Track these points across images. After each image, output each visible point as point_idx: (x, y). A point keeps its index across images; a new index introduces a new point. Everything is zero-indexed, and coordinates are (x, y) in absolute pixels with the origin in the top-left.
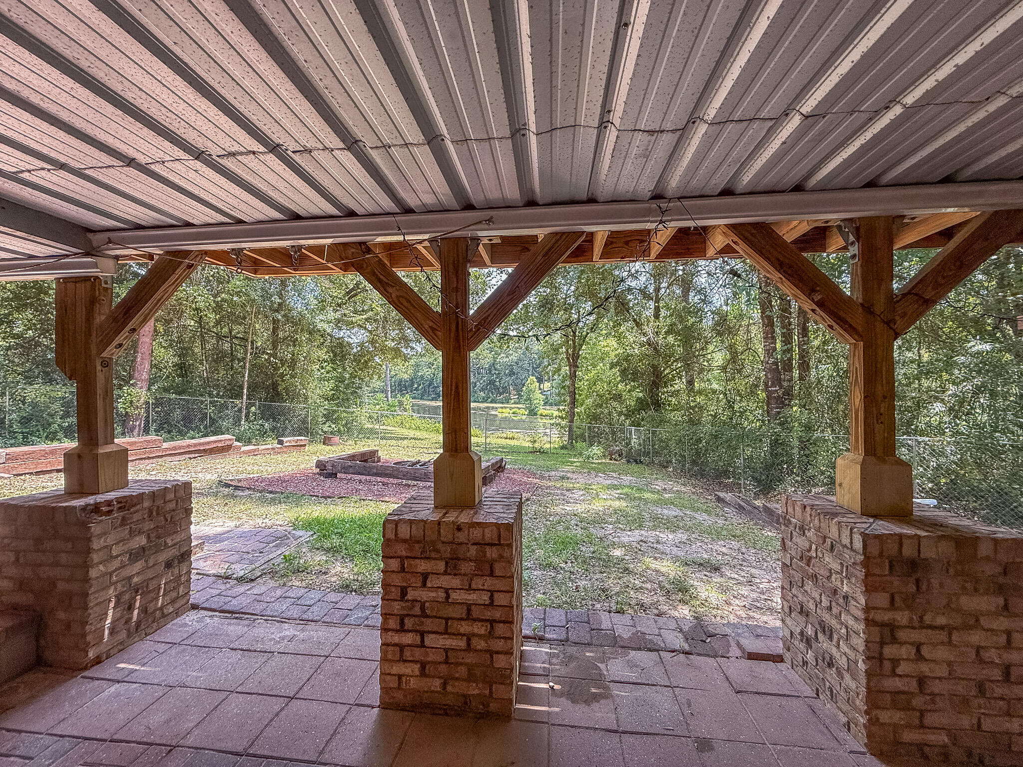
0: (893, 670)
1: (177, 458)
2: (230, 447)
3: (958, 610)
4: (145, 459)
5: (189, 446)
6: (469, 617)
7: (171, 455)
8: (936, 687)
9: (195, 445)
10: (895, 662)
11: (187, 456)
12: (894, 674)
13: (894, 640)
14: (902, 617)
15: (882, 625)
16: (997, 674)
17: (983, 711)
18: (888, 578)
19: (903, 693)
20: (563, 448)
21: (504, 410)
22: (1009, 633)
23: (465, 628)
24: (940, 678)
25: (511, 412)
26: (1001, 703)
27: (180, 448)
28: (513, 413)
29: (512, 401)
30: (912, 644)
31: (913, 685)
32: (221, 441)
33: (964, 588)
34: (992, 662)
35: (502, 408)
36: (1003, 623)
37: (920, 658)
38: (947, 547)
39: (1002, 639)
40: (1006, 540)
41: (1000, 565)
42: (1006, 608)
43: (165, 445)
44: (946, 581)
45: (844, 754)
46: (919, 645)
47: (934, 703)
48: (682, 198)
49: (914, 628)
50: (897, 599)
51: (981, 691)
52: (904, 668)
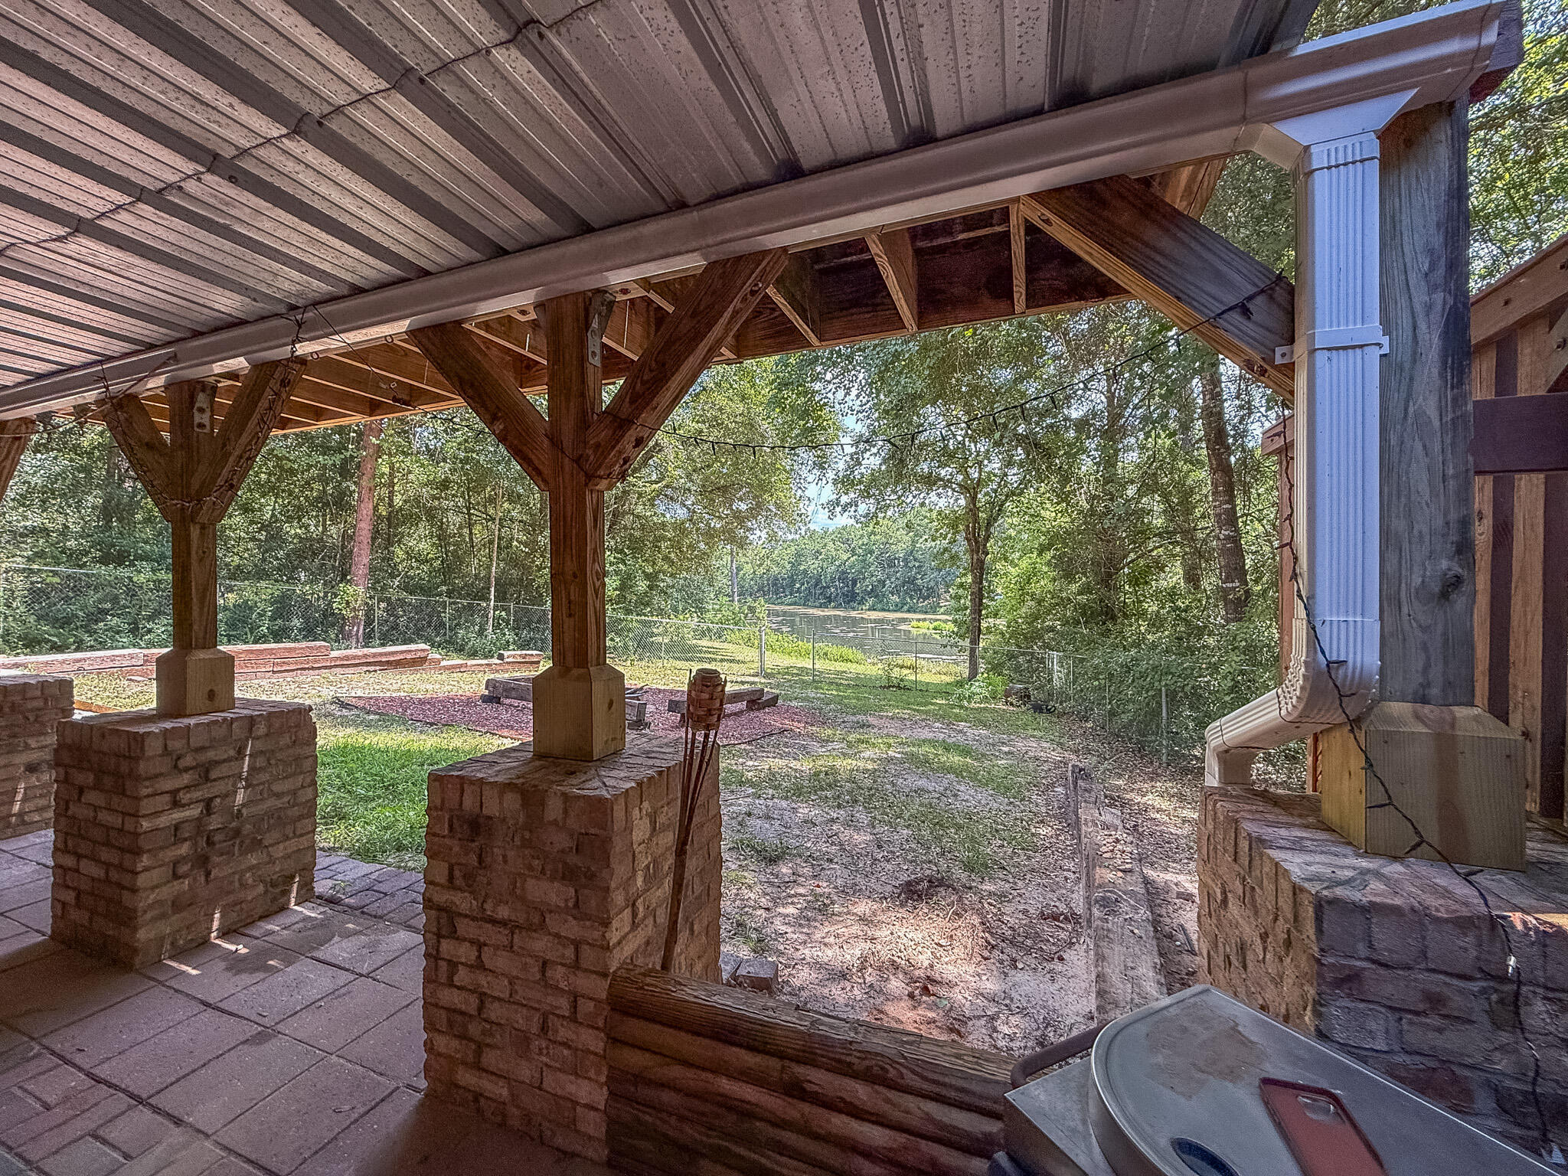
0: (450, 978)
1: (351, 670)
2: (422, 661)
3: (522, 899)
4: (308, 669)
5: (365, 656)
7: (342, 666)
8: (495, 1012)
9: (374, 655)
10: (453, 965)
11: (365, 669)
12: (451, 984)
13: (453, 934)
14: (463, 902)
15: (440, 909)
16: (563, 1004)
17: (544, 1059)
18: (447, 841)
19: (462, 1013)
21: (921, 624)
22: (577, 945)
24: (499, 999)
25: (932, 626)
26: (566, 1052)
27: (355, 657)
28: (935, 629)
29: (942, 610)
30: (472, 942)
31: (472, 1004)
32: (410, 651)
33: (531, 868)
34: (557, 988)
35: (919, 620)
36: (572, 928)
37: (479, 966)
38: (512, 801)
39: (570, 952)
40: (579, 797)
41: (572, 836)
42: (576, 905)
43: (334, 654)
44: (511, 854)
45: (393, 1085)
46: (481, 946)
47: (492, 1035)
48: (316, 304)
49: (474, 919)
50: (457, 873)
51: (544, 1029)
52: (462, 976)
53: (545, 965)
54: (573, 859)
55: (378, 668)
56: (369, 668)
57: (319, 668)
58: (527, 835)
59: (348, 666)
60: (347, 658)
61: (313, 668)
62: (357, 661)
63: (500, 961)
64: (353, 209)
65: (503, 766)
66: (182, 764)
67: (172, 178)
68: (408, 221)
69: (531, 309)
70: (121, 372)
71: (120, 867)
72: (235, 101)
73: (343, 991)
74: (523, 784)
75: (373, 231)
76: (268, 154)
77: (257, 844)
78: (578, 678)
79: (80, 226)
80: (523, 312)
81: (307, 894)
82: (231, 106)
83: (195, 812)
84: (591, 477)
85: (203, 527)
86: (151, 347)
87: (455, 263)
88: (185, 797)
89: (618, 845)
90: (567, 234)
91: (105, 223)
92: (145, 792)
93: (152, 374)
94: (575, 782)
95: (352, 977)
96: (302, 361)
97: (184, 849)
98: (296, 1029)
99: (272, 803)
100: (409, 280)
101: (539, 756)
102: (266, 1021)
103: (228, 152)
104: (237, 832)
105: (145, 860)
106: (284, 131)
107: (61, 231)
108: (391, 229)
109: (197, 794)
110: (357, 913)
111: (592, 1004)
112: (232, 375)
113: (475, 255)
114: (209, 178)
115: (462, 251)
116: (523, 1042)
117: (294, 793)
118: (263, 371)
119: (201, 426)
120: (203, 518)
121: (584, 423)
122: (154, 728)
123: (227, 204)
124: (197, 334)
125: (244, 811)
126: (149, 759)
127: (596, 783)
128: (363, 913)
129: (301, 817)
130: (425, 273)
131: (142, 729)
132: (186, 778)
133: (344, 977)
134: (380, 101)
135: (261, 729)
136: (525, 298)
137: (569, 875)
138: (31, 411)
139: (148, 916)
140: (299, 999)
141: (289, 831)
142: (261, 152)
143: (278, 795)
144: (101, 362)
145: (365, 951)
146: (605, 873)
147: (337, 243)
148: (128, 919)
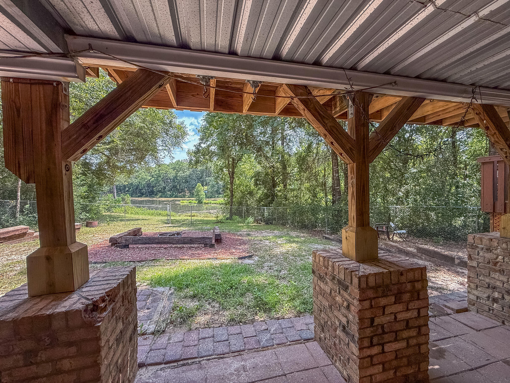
2: (24, 234)
6: (408, 327)
20: (227, 219)
21: (184, 201)
23: (405, 334)
25: (188, 202)
28: (189, 203)
29: (187, 196)
32: (18, 230)
35: (183, 200)
102: (494, 360)
140: (475, 351)
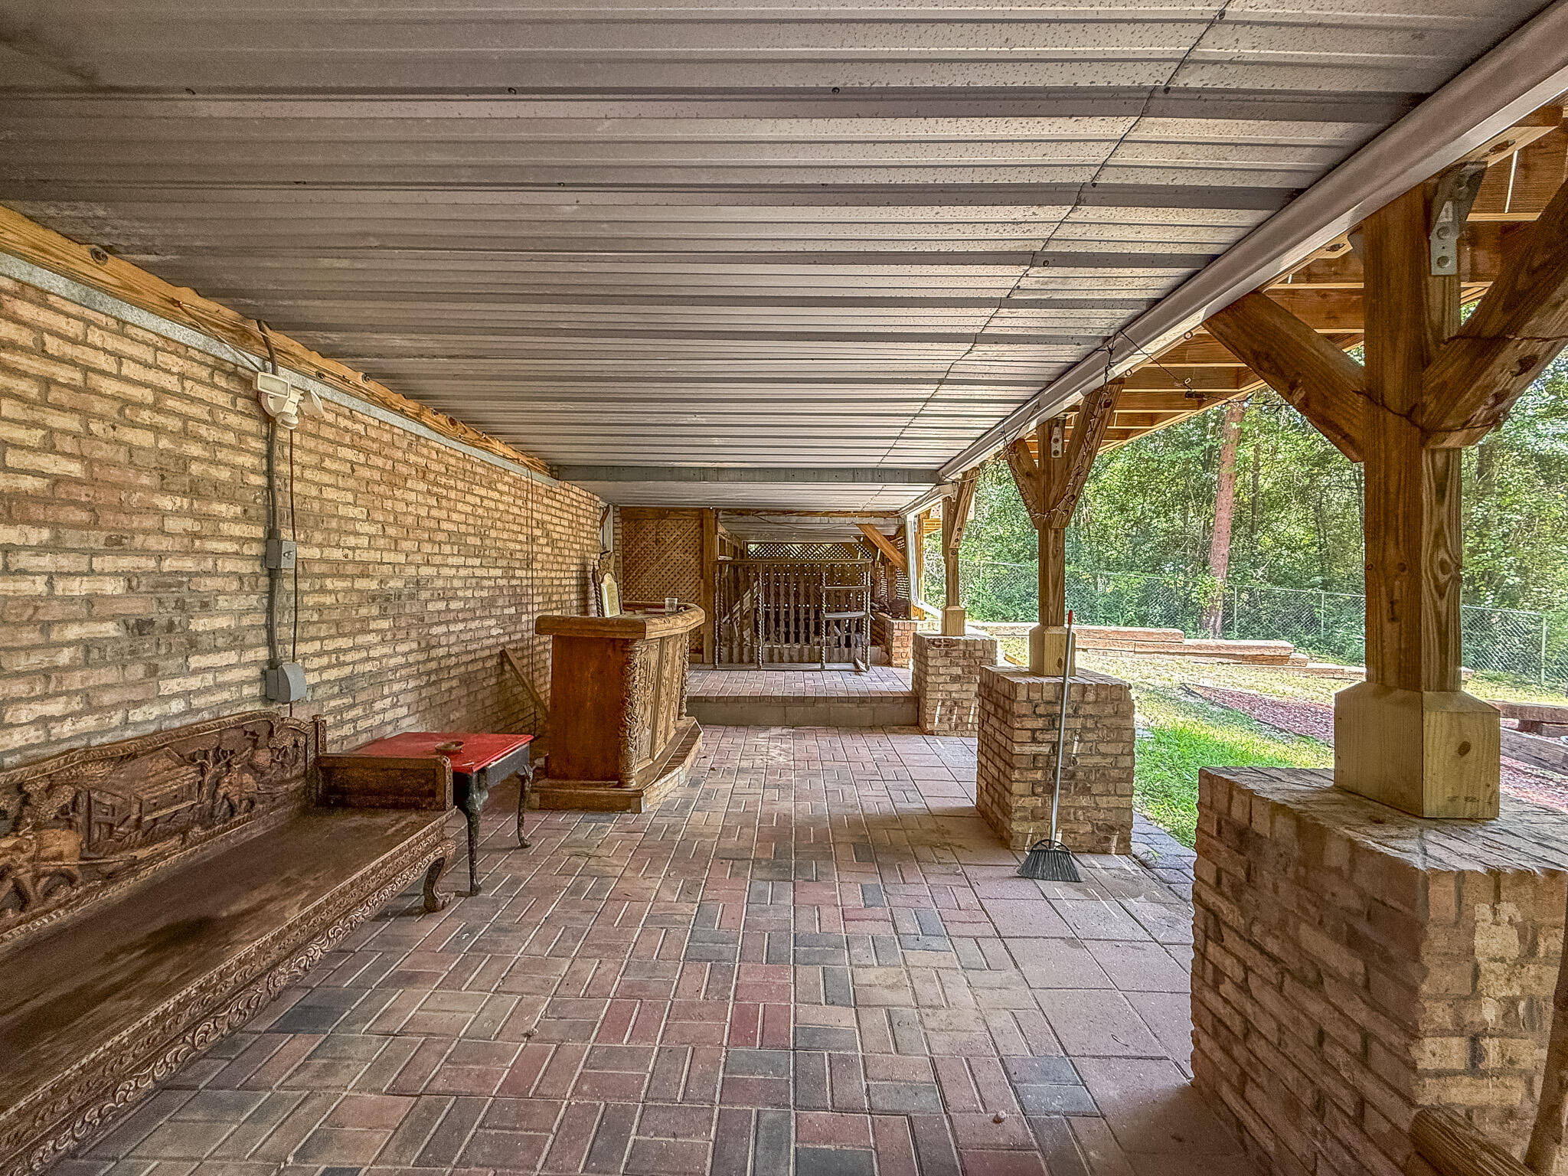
0: (1216, 984)
1: (1204, 660)
2: (1284, 659)
3: (1295, 942)
5: (1218, 647)
6: (1000, 754)
7: (1196, 654)
9: (1228, 647)
10: (1219, 973)
11: (1218, 660)
12: (1217, 991)
13: (1220, 941)
14: (1230, 912)
15: (1208, 909)
16: (1345, 1097)
17: (1319, 1144)
18: (1216, 843)
19: (1227, 1028)
22: (1366, 1036)
23: (998, 762)
24: (1266, 1040)
26: (1347, 1157)
27: (1207, 647)
30: (1239, 960)
31: (1237, 1024)
32: (1271, 647)
34: (1337, 1072)
36: (1359, 1012)
37: (1243, 987)
38: (1284, 828)
39: (1355, 1040)
40: (1372, 852)
41: (1362, 897)
42: (1367, 986)
43: (1187, 642)
44: (1283, 886)
45: (1163, 1053)
46: (1247, 969)
47: (1257, 1072)
48: (1122, 329)
49: (1241, 937)
50: (1224, 881)
51: (1318, 1108)
52: (1227, 988)
53: (1321, 1036)
54: (1362, 927)
55: (1231, 661)
56: (1222, 660)
57: (1174, 654)
58: (1302, 871)
59: (1201, 655)
60: (1199, 647)
61: (1168, 653)
62: (1210, 652)
63: (1269, 998)
64: (1132, 237)
65: (1286, 786)
66: (1039, 711)
67: (1012, 283)
68: (1183, 220)
69: (1345, 240)
70: (1012, 425)
71: (1004, 774)
72: (1035, 209)
73: (1138, 944)
74: (1301, 812)
75: (1154, 246)
76: (1065, 232)
77: (1086, 791)
78: (1404, 702)
79: (976, 339)
80: (1334, 248)
81: (1125, 849)
82: (1034, 214)
83: (1046, 749)
84: (1428, 434)
85: (1056, 532)
86: (1027, 402)
87: (1241, 232)
88: (1039, 736)
89: (1437, 940)
90: (1381, 125)
91: (987, 331)
92: (1017, 725)
93: (1028, 422)
94: (1376, 832)
95: (1149, 938)
96: (1120, 381)
97: (1039, 775)
98: (1097, 952)
99: (1097, 759)
100: (1198, 271)
101: (1339, 788)
102: (1078, 932)
103: (1038, 247)
104: (1073, 776)
105: (1016, 775)
106: (1069, 208)
107: (968, 346)
108: (1168, 235)
109: (1048, 737)
110: (1165, 885)
111: (1389, 1126)
112: (1074, 408)
113: (1261, 214)
114: (1033, 271)
115: (1248, 218)
116: (1292, 1105)
117: (1116, 756)
118: (1093, 396)
119: (1056, 453)
120: (1055, 525)
121: (1421, 359)
122: (1023, 681)
123: (1046, 283)
124: (1050, 384)
125: (1078, 759)
126: (1019, 702)
127: (1408, 845)
128: (1169, 888)
129: (1121, 780)
130: (1214, 258)
131: (1016, 680)
132: (1040, 723)
133: (1141, 934)
134: (1134, 136)
135: (1091, 697)
136: (1337, 229)
137: (1354, 942)
138: (976, 463)
139: (1018, 814)
140: (1103, 930)
141: (1111, 787)
142: (1058, 234)
143: (1104, 755)
144: (1002, 421)
145: (1163, 922)
146: (1413, 969)
147: (1127, 272)
148: (1007, 811)
